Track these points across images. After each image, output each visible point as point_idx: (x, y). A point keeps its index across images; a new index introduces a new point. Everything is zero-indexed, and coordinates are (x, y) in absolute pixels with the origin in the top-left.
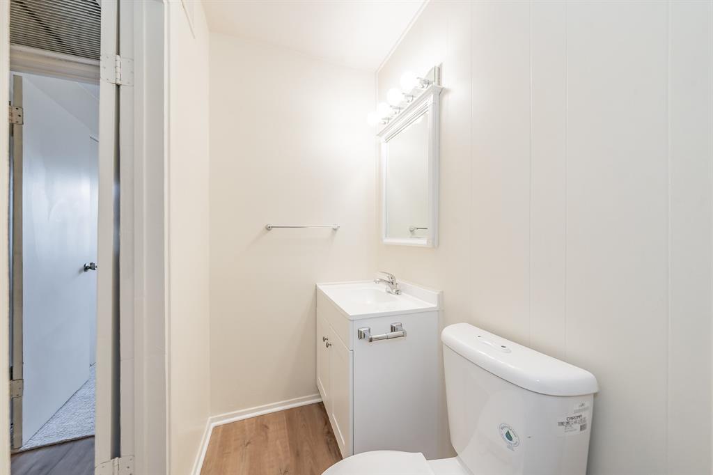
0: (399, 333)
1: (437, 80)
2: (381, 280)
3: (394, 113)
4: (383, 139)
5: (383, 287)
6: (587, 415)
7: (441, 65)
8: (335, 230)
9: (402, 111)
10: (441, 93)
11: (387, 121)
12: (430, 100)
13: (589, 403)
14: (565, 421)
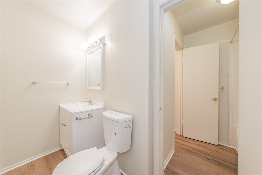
0: (91, 116)
1: (103, 40)
2: (86, 101)
3: (91, 46)
4: (87, 53)
5: (87, 103)
6: (131, 125)
7: (104, 36)
8: (68, 84)
9: (94, 46)
10: (104, 45)
11: (89, 48)
12: (101, 46)
13: (131, 122)
14: (126, 127)
